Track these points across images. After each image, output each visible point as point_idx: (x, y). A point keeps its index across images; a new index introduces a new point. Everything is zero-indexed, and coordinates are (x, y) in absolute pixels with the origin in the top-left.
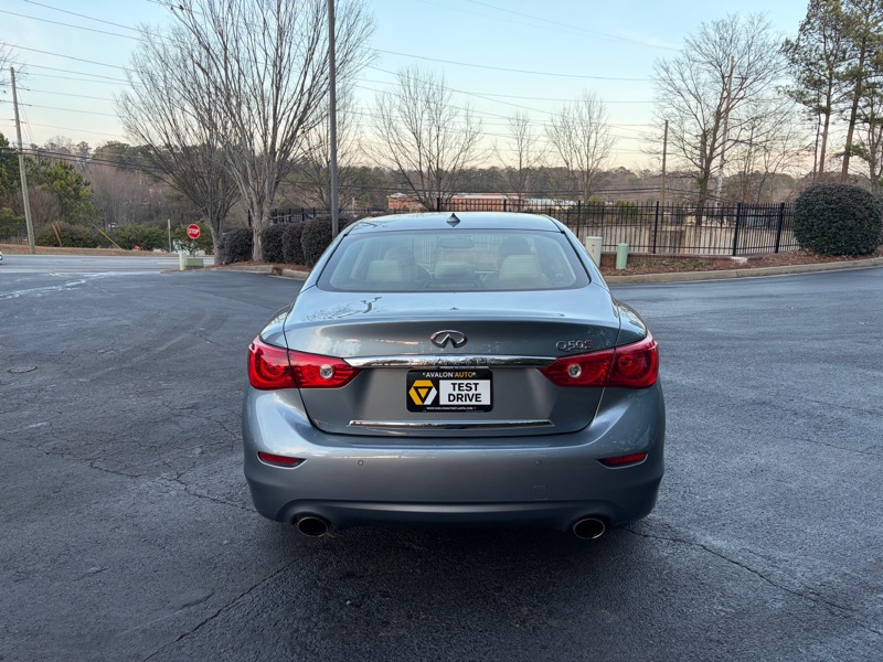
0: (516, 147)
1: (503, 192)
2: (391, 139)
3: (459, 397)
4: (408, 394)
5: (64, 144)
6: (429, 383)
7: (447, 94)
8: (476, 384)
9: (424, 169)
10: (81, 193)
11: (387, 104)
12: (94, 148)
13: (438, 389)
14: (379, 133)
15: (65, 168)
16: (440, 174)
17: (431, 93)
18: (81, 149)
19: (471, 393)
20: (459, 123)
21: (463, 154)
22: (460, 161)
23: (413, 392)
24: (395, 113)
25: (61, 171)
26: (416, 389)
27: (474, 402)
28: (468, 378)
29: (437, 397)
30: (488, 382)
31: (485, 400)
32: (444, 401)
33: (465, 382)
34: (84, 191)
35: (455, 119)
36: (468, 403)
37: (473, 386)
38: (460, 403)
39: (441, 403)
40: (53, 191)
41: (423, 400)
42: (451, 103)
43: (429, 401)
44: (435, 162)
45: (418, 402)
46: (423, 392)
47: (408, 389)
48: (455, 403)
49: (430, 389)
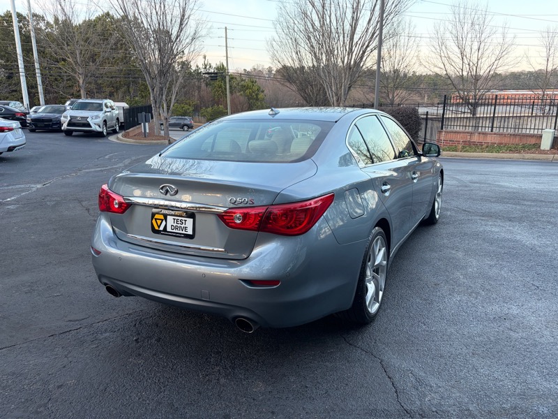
0: (545, 54)
1: (530, 89)
2: (442, 54)
3: (176, 228)
4: (152, 223)
5: (260, 69)
6: (162, 217)
7: (489, 18)
8: (185, 221)
9: (465, 74)
10: (259, 97)
11: (442, 29)
12: (275, 69)
13: (166, 222)
14: (434, 50)
15: (253, 82)
16: (477, 78)
17: (476, 18)
18: (269, 71)
19: (182, 226)
20: (497, 38)
21: (497, 62)
22: (494, 67)
23: (154, 221)
24: (448, 35)
25: (250, 84)
26: (156, 219)
27: (184, 232)
28: (182, 216)
29: (166, 226)
30: (192, 220)
31: (190, 232)
32: (169, 229)
33: (180, 218)
34: (261, 96)
35: (494, 36)
36: (181, 232)
37: (184, 222)
38: (177, 231)
39: (168, 230)
40: (246, 96)
41: (159, 227)
42: (491, 24)
43: (161, 228)
44: (475, 68)
45: (156, 228)
46: (159, 222)
47: (152, 220)
48: (174, 231)
49: (162, 220)
